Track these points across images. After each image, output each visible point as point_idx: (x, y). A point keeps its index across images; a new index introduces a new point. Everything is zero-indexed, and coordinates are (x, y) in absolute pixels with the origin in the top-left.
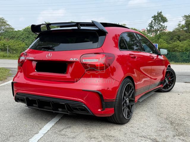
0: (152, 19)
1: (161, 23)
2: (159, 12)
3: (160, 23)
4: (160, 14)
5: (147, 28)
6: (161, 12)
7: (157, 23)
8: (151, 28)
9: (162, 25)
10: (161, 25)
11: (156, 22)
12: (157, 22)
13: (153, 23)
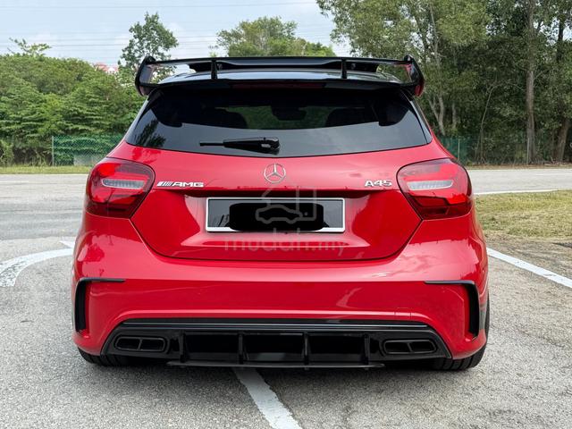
0: (131, 36)
1: (161, 50)
2: (150, 16)
3: (156, 49)
4: (152, 22)
5: (119, 63)
6: (156, 17)
7: (149, 49)
8: (131, 64)
9: (162, 55)
10: (159, 54)
11: (145, 45)
12: (149, 44)
13: (136, 48)
